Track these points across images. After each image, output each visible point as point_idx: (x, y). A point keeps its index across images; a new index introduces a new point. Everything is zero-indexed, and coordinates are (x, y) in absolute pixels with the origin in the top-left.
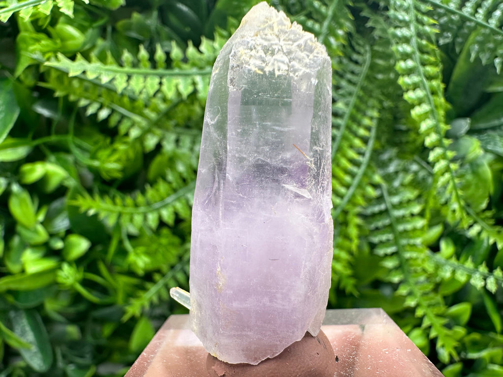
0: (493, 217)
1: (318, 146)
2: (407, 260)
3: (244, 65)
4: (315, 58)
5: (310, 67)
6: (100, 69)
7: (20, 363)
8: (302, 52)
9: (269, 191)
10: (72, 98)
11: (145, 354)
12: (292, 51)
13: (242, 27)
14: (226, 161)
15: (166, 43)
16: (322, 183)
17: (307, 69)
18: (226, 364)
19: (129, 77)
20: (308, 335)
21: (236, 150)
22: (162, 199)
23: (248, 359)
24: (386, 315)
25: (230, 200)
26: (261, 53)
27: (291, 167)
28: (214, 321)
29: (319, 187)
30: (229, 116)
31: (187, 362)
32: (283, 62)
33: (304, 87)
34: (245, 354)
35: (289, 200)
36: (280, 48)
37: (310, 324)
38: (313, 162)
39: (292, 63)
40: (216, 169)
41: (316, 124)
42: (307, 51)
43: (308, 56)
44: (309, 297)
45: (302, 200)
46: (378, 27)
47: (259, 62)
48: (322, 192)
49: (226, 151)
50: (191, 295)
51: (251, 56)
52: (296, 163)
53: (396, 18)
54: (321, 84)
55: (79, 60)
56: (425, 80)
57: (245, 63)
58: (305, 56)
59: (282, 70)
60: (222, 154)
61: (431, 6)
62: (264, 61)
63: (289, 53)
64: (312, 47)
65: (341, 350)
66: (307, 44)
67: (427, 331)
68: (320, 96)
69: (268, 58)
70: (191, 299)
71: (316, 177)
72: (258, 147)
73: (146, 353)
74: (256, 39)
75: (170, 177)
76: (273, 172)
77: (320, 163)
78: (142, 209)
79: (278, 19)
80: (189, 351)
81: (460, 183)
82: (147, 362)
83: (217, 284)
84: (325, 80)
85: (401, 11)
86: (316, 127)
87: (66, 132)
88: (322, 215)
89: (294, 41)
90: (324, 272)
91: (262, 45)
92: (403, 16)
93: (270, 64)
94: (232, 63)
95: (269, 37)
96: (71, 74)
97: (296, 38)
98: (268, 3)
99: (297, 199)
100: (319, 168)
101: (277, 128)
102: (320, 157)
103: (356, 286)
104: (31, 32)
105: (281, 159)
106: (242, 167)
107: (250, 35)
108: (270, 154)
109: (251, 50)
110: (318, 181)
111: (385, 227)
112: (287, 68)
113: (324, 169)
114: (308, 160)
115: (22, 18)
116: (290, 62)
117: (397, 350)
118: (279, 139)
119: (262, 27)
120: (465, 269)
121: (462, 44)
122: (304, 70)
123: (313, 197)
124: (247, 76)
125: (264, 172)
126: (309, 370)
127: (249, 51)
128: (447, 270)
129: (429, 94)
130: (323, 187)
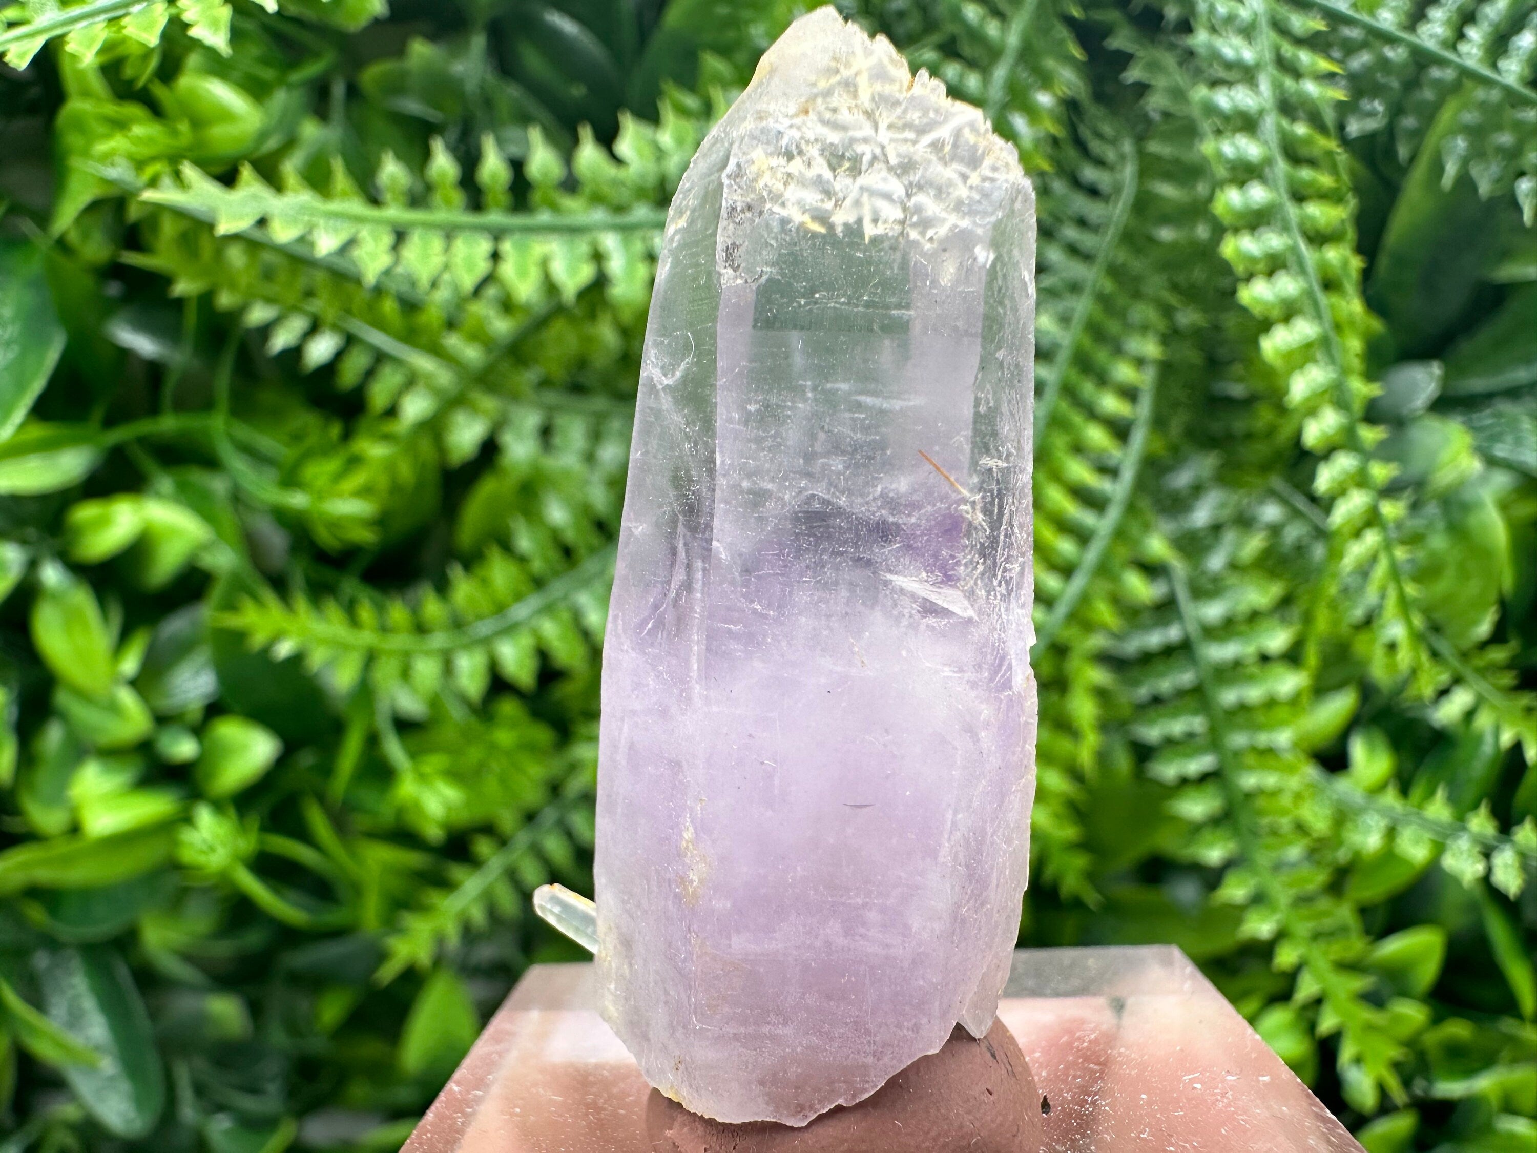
0: (1510, 666)
1: (993, 457)
2: (1249, 796)
3: (768, 206)
4: (987, 184)
5: (971, 213)
6: (313, 212)
7: (67, 1111)
8: (946, 164)
9: (844, 593)
10: (225, 300)
11: (456, 1089)
12: (916, 163)
13: (761, 84)
14: (714, 501)
15: (512, 132)
16: (1005, 570)
17: (963, 218)
18: (711, 1123)
19: (400, 236)
20: (960, 1034)
21: (743, 468)
22: (500, 609)
23: (777, 1109)
24: (1190, 969)
25: (725, 621)
26: (821, 168)
27: (913, 520)
28: (672, 993)
29: (995, 583)
30: (720, 364)
31: (587, 1114)
32: (888, 197)
33: (948, 273)
34: (768, 1094)
35: (905, 622)
36: (878, 151)
37: (967, 1002)
38: (978, 507)
39: (914, 200)
40: (680, 525)
41: (988, 386)
42: (961, 160)
43: (965, 177)
44: (963, 921)
45: (945, 621)
46: (1160, 82)
47: (812, 197)
48: (1006, 598)
49: (711, 472)
50: (597, 910)
51: (789, 175)
52: (929, 508)
53: (1216, 56)
54: (1004, 265)
55: (248, 184)
56: (1303, 246)
57: (772, 199)
58: (955, 177)
59: (885, 222)
60: (698, 481)
61: (1323, 18)
62: (828, 193)
63: (906, 167)
64: (974, 148)
65: (1057, 1077)
66: (962, 140)
67: (1310, 1014)
68: (1001, 303)
69: (842, 183)
70: (600, 923)
71: (988, 551)
72: (809, 457)
73: (458, 1084)
74: (804, 123)
75: (525, 542)
76: (857, 535)
77: (1001, 507)
78: (439, 640)
79: (873, 61)
80: (591, 1078)
81: (1411, 561)
82: (465, 1115)
83: (683, 880)
84: (1016, 252)
85: (1231, 35)
86: (990, 396)
87: (207, 405)
88: (1004, 668)
89: (921, 131)
90: (1009, 841)
91: (823, 142)
92: (1237, 50)
93: (848, 202)
94: (731, 197)
95: (844, 116)
96: (224, 228)
97: (925, 121)
98: (840, 10)
99: (931, 620)
100: (995, 524)
101: (869, 400)
102: (999, 490)
103: (1092, 877)
104: (99, 99)
105: (881, 495)
106: (760, 519)
107: (783, 109)
108: (846, 480)
109: (790, 157)
110: (995, 563)
111: (1181, 694)
112: (900, 215)
113: (1012, 526)
114: (964, 501)
115: (74, 57)
116: (909, 196)
117: (1229, 1078)
118: (876, 434)
119: (823, 84)
120: (1426, 824)
121: (1418, 135)
122: (952, 219)
123: (980, 612)
124: (776, 239)
125: (829, 537)
126: (964, 1143)
127: (782, 161)
128: (1371, 826)
129: (1317, 288)
130: (1008, 583)
